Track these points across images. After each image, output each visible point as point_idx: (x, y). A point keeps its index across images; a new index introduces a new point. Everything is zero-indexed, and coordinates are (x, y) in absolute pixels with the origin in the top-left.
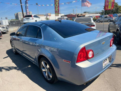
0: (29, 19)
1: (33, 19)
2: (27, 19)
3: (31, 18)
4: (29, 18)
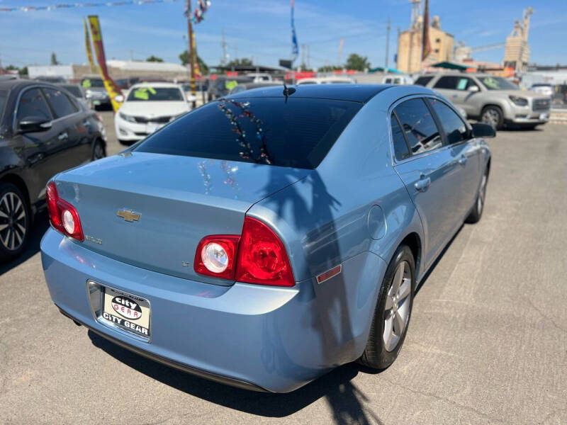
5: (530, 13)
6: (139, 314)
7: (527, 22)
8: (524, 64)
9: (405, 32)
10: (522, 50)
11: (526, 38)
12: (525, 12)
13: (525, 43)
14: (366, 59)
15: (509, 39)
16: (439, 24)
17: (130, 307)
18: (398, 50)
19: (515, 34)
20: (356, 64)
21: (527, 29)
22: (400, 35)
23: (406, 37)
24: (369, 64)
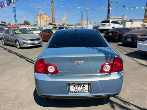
0: (105, 26)
1: (110, 25)
2: (103, 25)
3: (107, 24)
4: (105, 24)
5: (66, 13)
6: (84, 88)
7: (66, 15)
8: (66, 24)
9: (38, 16)
10: (65, 21)
11: (66, 18)
12: (65, 13)
13: (66, 19)
14: (29, 22)
15: (63, 18)
16: (46, 14)
17: (81, 87)
18: (37, 20)
19: (64, 17)
20: (26, 23)
21: (66, 16)
22: (37, 16)
23: (39, 17)
24: (30, 23)
